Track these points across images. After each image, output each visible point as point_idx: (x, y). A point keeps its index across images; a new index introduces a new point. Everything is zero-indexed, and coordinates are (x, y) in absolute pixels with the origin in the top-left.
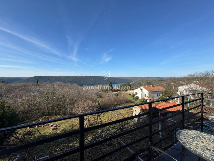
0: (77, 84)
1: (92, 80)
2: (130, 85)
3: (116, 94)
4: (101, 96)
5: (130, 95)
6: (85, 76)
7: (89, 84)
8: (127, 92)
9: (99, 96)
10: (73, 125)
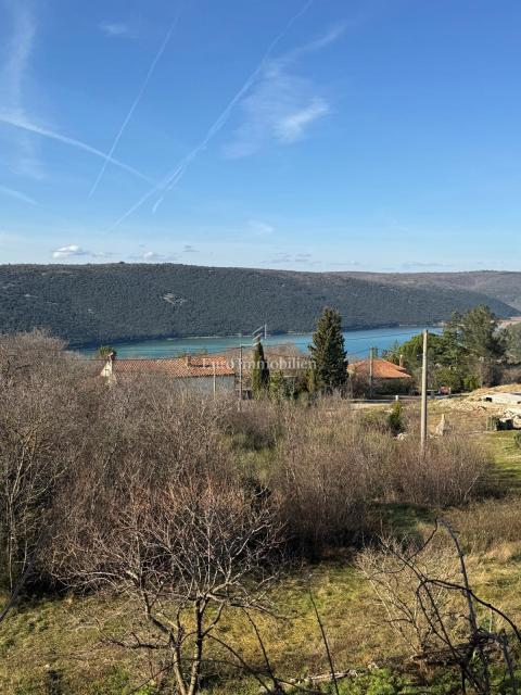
0: (50, 335)
1: (168, 297)
2: (495, 342)
3: (384, 422)
4: (259, 438)
5: (501, 427)
6: (113, 267)
7: (142, 332)
8: (474, 401)
9: (242, 437)
10: (53, 675)
